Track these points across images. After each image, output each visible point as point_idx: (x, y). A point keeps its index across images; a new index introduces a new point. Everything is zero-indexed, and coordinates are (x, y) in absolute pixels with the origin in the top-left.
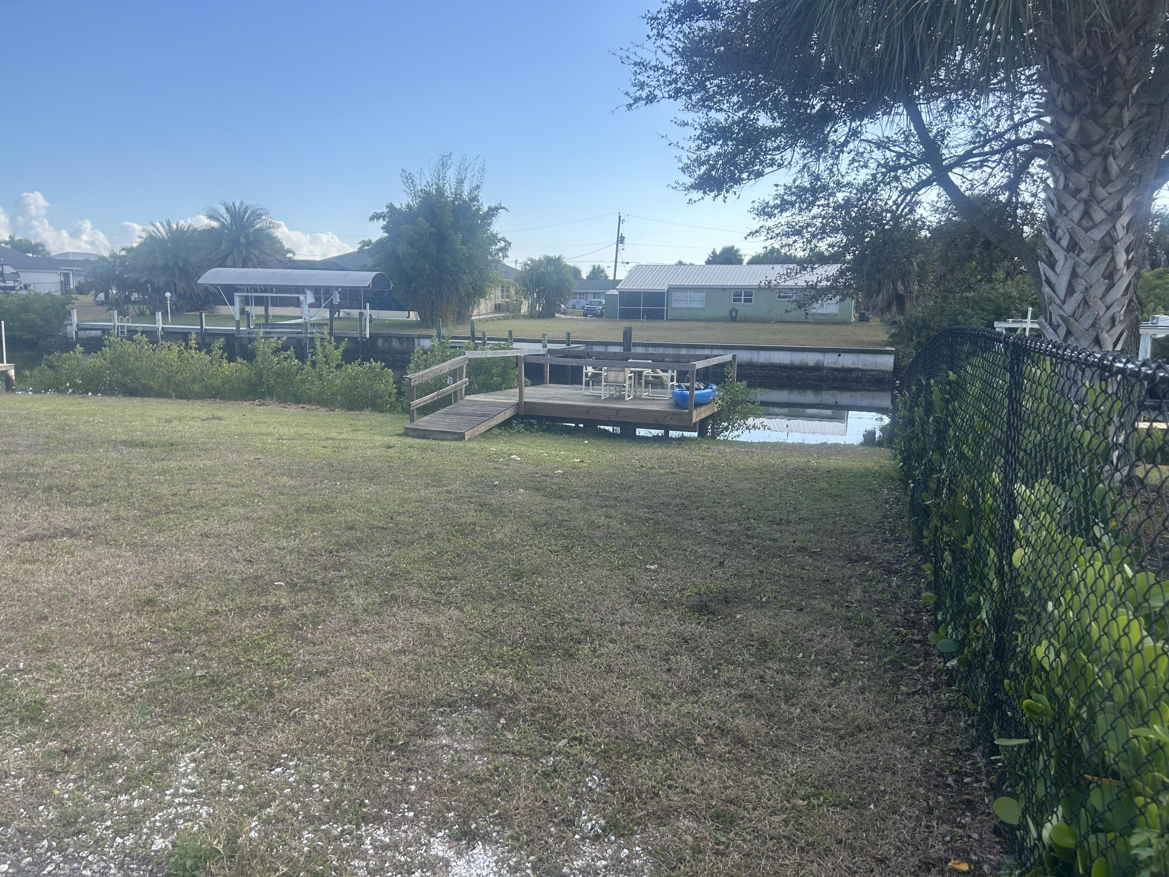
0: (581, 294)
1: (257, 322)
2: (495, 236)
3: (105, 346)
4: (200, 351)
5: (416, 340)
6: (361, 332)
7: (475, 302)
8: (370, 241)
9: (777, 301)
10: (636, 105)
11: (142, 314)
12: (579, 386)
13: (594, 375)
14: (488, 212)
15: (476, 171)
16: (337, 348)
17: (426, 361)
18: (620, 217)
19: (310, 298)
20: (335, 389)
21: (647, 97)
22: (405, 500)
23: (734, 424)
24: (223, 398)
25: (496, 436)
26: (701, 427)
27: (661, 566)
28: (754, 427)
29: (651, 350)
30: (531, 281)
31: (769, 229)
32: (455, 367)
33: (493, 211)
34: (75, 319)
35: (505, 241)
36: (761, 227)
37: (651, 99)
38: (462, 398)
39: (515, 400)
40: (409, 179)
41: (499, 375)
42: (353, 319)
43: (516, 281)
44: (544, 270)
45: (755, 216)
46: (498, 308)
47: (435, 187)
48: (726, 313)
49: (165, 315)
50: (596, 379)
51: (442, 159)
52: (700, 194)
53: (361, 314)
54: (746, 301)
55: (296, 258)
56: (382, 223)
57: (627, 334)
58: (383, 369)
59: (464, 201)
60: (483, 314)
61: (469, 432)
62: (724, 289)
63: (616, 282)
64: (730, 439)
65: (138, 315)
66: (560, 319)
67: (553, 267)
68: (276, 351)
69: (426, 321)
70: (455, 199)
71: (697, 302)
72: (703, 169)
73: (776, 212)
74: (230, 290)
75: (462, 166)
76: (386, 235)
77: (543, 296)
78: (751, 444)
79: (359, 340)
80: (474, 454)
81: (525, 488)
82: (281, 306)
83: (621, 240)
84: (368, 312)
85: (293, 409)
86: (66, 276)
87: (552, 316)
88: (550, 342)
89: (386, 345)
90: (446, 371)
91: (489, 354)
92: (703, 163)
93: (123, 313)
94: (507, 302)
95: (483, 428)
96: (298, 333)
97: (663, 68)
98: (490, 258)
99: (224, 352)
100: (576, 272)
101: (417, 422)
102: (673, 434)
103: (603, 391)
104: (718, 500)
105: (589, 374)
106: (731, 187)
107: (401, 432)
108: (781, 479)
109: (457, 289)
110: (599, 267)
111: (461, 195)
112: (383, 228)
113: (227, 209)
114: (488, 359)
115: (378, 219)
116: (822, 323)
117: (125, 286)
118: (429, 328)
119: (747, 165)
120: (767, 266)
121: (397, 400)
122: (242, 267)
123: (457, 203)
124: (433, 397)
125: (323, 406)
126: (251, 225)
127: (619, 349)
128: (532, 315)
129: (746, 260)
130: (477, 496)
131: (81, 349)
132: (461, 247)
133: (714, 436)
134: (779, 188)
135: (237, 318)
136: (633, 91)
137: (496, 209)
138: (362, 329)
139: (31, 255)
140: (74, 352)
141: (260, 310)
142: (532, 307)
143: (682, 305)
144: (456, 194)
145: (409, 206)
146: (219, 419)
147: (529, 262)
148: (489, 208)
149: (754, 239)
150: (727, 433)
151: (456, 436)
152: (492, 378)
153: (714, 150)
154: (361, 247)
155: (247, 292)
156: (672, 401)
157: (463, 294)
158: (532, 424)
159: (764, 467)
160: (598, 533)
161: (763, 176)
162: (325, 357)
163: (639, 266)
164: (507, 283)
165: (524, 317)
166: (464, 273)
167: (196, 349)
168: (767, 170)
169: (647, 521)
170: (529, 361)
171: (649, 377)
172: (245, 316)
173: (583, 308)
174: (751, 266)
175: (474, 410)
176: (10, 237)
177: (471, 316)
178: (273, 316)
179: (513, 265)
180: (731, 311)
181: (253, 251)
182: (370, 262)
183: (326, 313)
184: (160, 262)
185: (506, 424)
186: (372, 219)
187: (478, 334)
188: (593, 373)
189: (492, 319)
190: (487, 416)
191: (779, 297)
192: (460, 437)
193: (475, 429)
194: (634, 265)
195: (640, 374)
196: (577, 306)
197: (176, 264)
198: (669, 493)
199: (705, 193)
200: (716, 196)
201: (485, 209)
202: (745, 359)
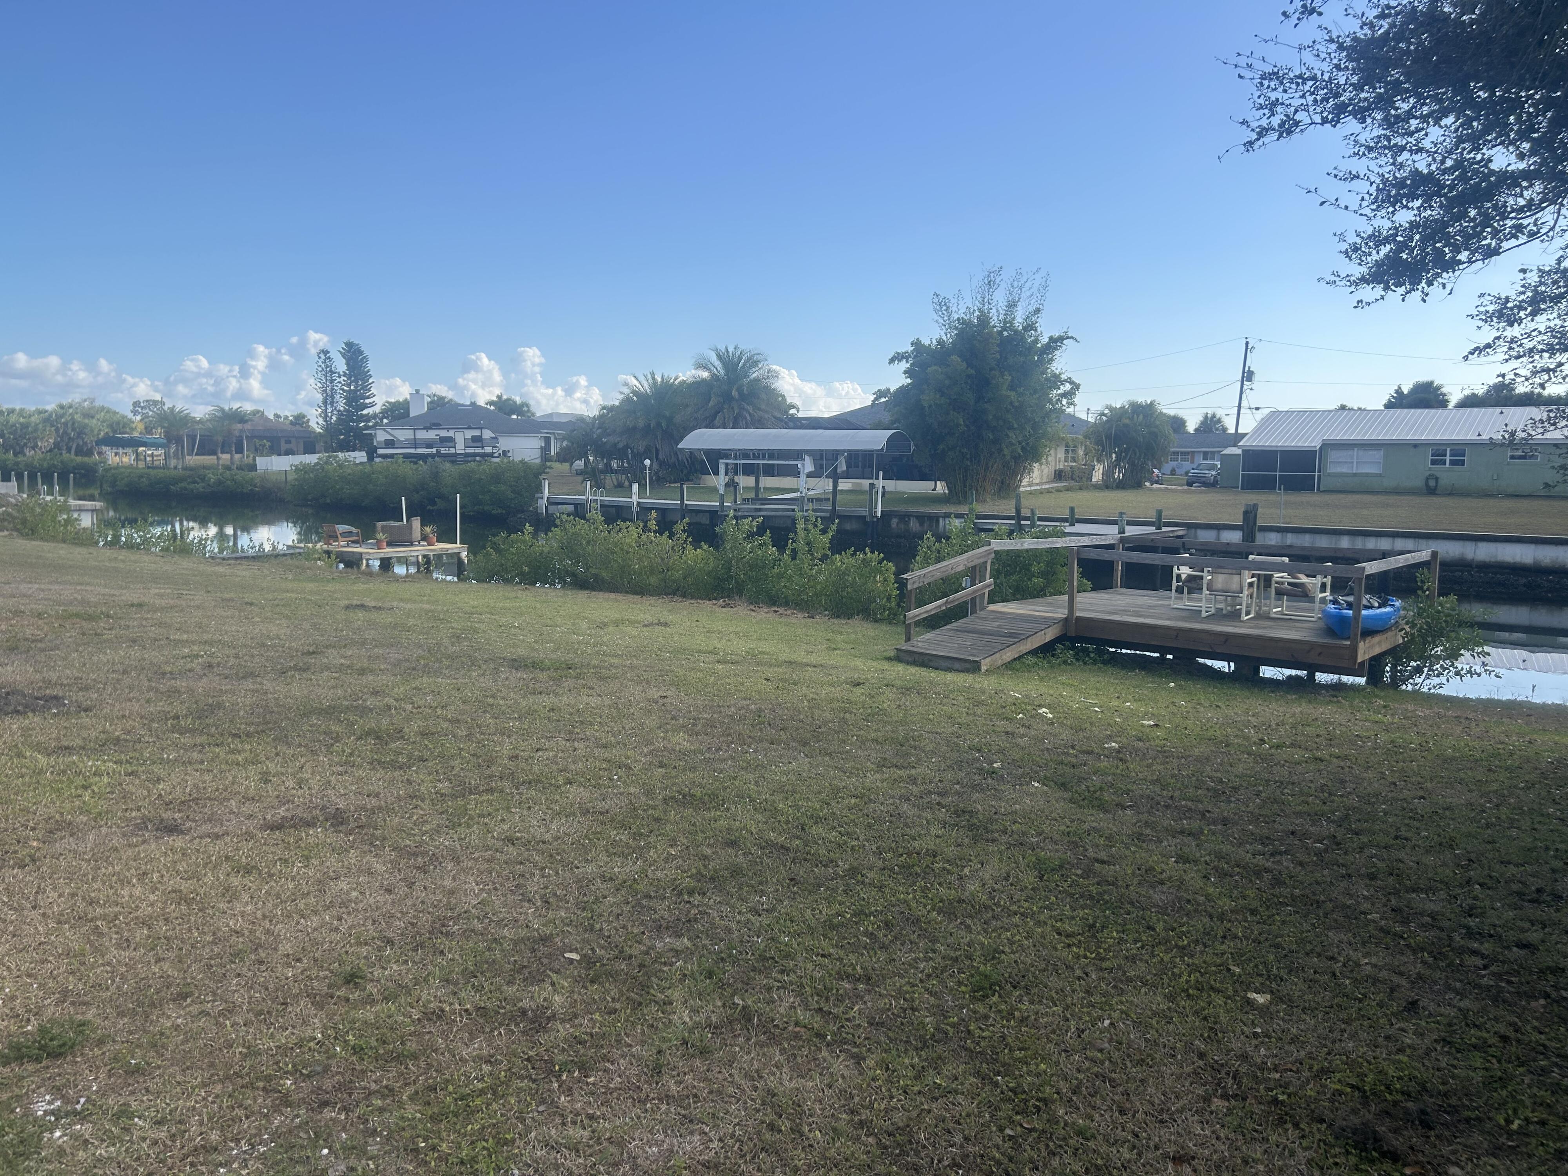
0: (1184, 454)
1: (746, 496)
2: (1057, 377)
3: (556, 526)
4: (661, 534)
5: (941, 520)
6: (871, 510)
7: (1025, 468)
8: (888, 390)
9: (1508, 464)
10: (1260, 142)
11: (620, 485)
12: (1167, 593)
13: (1190, 578)
14: (1049, 343)
15: (1034, 290)
16: (824, 532)
17: (939, 552)
18: (1247, 343)
19: (808, 466)
20: (819, 587)
21: (1282, 124)
22: (836, 792)
23: (1432, 665)
24: (684, 596)
25: (1029, 668)
26: (1373, 668)
27: (1277, 998)
28: (1470, 672)
29: (1291, 539)
30: (1108, 437)
31: (1512, 341)
32: (973, 564)
33: (1056, 342)
34: (546, 491)
35: (1072, 383)
36: (1498, 338)
37: (1288, 127)
38: (983, 608)
39: (1062, 613)
40: (943, 306)
41: (1043, 574)
42: (862, 492)
43: (1085, 437)
44: (1127, 421)
45: (1481, 323)
46: (1059, 475)
47: (977, 313)
48: (1419, 483)
49: (642, 487)
50: (1193, 585)
51: (989, 276)
52: (1379, 290)
53: (872, 486)
54: (1453, 463)
55: (800, 415)
56: (904, 365)
57: (1250, 514)
58: (881, 562)
59: (1016, 331)
60: (1037, 484)
61: (988, 660)
62: (1415, 446)
63: (1238, 437)
64: (1425, 690)
65: (616, 487)
66: (1151, 490)
67: (1141, 417)
68: (750, 536)
69: (956, 495)
70: (1004, 329)
71: (1368, 465)
72: (1385, 250)
73: (1522, 314)
74: (715, 456)
75: (1015, 284)
76: (909, 381)
77: (1125, 457)
78: (1463, 703)
79: (868, 519)
80: (980, 703)
81: (1044, 781)
82: (778, 475)
83: (1248, 376)
84: (880, 483)
85: (764, 614)
86: (547, 440)
87: (1138, 485)
88: (1129, 523)
89: (902, 526)
90: (961, 568)
91: (1028, 544)
92: (1386, 241)
93: (598, 485)
94: (1071, 467)
95: (1009, 655)
96: (788, 510)
97: (1314, 78)
98: (1049, 406)
99: (688, 536)
100: (1178, 423)
101: (913, 642)
102: (1321, 677)
103: (1204, 603)
104: (1403, 833)
105: (1183, 577)
106: (1438, 275)
107: (892, 654)
108: (1530, 786)
109: (1000, 450)
110: (1214, 416)
111: (1011, 323)
112: (905, 372)
113: (719, 357)
114: (1027, 551)
115: (900, 361)
117: (604, 452)
118: (960, 503)
119: (1467, 237)
120: (1490, 410)
121: (899, 605)
122: (733, 428)
123: (1005, 334)
124: (940, 606)
125: (801, 610)
126: (746, 376)
127: (1234, 537)
128: (1108, 485)
129: (1454, 398)
130: (957, 793)
131: (531, 529)
132: (1009, 393)
133: (1395, 683)
134: (1528, 275)
135: (721, 492)
136: (1258, 119)
137: (1061, 339)
138: (872, 504)
139: (514, 417)
140: (523, 533)
141: (750, 481)
142: (1107, 474)
143: (1345, 470)
144: (1005, 322)
145: (940, 342)
146: (666, 624)
147: (1106, 411)
148: (1051, 338)
149: (1483, 358)
150: (1419, 680)
151: (968, 666)
152: (1030, 579)
153: (1404, 217)
154: (876, 399)
155: (736, 458)
156: (1321, 624)
157: (1008, 458)
158: (1086, 651)
159: (1493, 756)
160: (1158, 896)
161: (1499, 254)
162: (808, 544)
163: (1275, 414)
164: (1073, 440)
165: (1096, 487)
166: (1011, 428)
167: (655, 532)
168: (1506, 245)
169: (1258, 874)
170: (1084, 556)
171: (1282, 583)
172: (732, 488)
173: (1187, 474)
174: (1462, 410)
175: (999, 626)
176: (498, 396)
177: (1019, 486)
178: (765, 489)
179: (1084, 416)
180: (1427, 479)
181: (746, 406)
182: (887, 417)
183: (829, 485)
184: (641, 424)
185: (1046, 650)
186: (892, 361)
187: (1025, 512)
188: (1189, 576)
189: (1049, 491)
190: (1016, 637)
191: (1512, 457)
192: (974, 667)
193: (997, 655)
194: (1265, 412)
195: (1268, 579)
196: (1178, 471)
197: (659, 424)
198: (1306, 808)
199: (1387, 288)
200: (1408, 293)
201: (1045, 340)
202: (1452, 554)
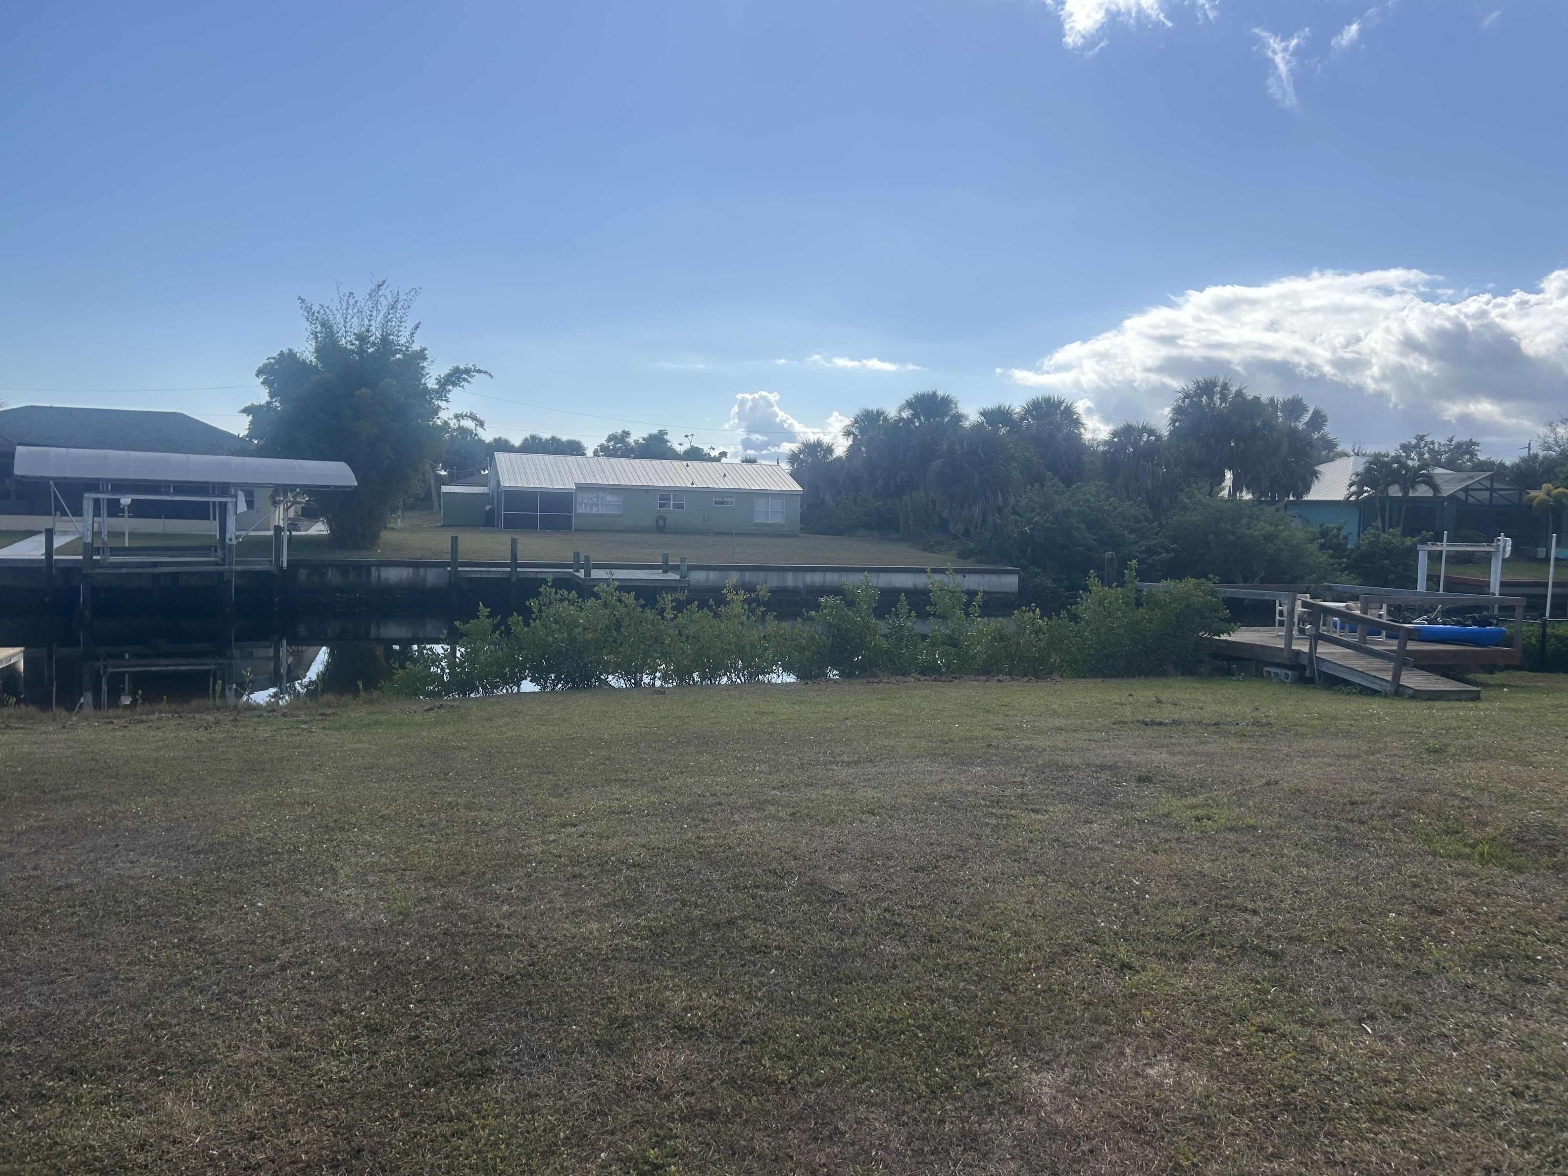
9: (714, 508)
48: (652, 522)
53: (278, 528)
54: (675, 506)
62: (648, 491)
71: (609, 507)
116: (767, 535)
135: (88, 539)
138: (278, 553)
143: (592, 511)
180: (657, 519)
191: (716, 503)
